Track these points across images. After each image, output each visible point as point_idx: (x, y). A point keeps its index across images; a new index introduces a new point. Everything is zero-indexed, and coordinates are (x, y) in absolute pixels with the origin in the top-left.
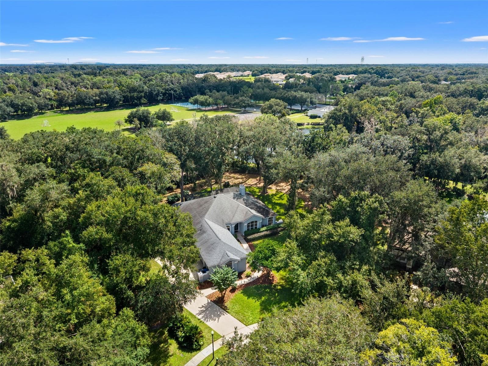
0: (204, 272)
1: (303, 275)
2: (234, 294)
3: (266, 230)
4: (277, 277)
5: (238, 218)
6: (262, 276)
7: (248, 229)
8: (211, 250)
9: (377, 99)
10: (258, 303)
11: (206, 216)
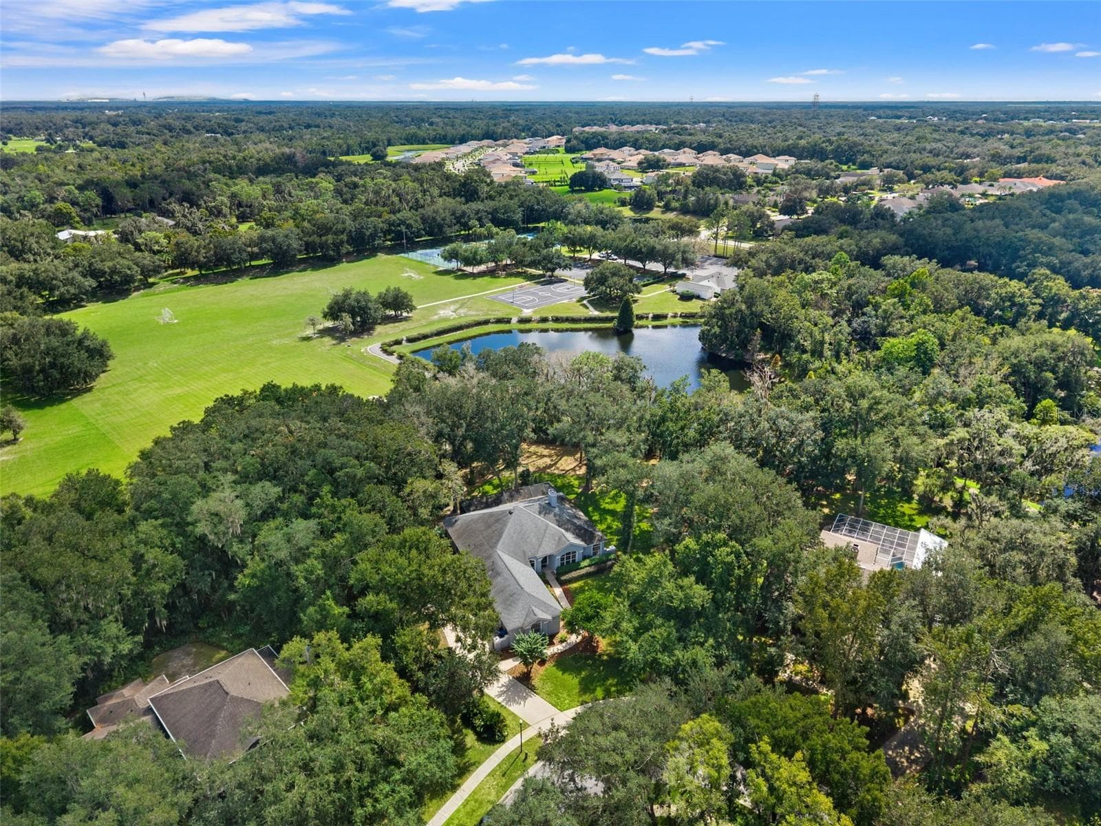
0: (501, 636)
1: (634, 647)
2: (544, 668)
3: (589, 566)
4: (603, 644)
5: (547, 549)
6: (581, 642)
7: (562, 564)
8: (510, 605)
9: (803, 278)
10: (576, 681)
11: (500, 545)
